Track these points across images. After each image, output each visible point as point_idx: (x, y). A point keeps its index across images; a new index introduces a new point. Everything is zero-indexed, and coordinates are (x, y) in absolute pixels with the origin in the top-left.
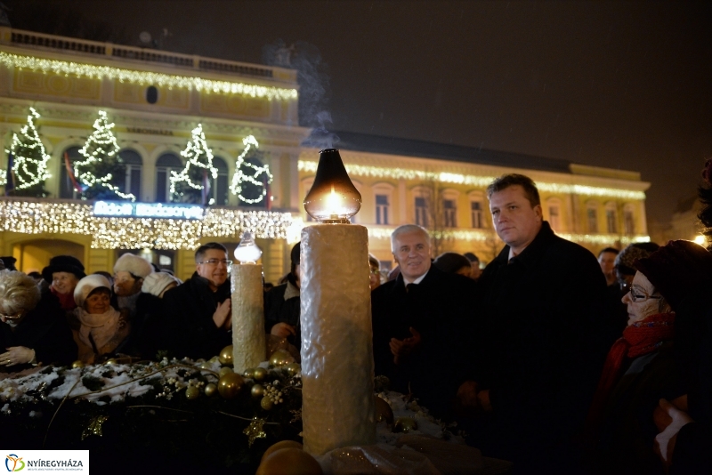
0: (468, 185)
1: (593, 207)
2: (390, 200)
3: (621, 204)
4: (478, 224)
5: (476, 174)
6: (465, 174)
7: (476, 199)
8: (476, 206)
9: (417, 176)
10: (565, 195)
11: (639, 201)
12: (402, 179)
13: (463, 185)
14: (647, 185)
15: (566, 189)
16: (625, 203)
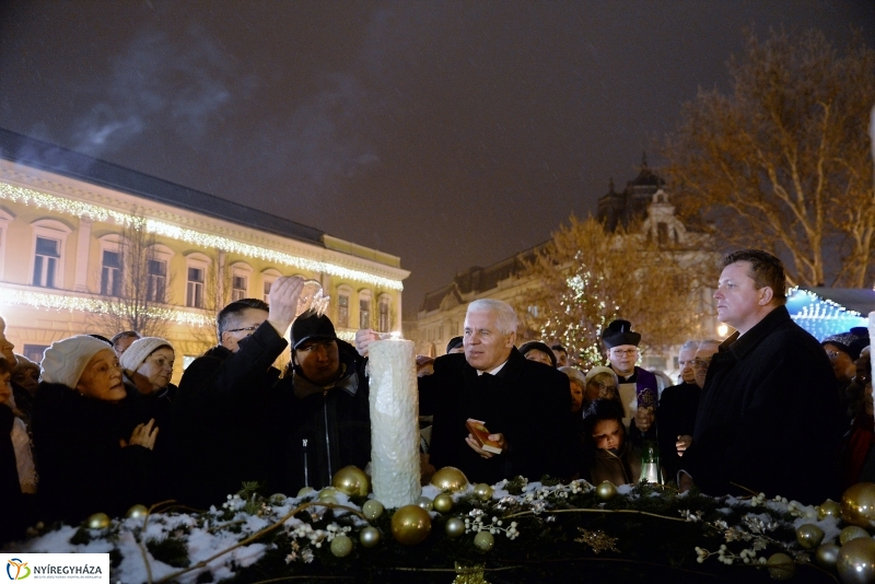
0: (188, 242)
1: (345, 294)
2: (61, 249)
3: (379, 294)
4: (195, 302)
5: (201, 229)
6: (185, 226)
7: (196, 265)
8: (195, 274)
9: (111, 218)
10: (315, 273)
11: (397, 290)
12: (85, 218)
13: (180, 241)
14: (406, 274)
15: (315, 266)
16: (382, 293)
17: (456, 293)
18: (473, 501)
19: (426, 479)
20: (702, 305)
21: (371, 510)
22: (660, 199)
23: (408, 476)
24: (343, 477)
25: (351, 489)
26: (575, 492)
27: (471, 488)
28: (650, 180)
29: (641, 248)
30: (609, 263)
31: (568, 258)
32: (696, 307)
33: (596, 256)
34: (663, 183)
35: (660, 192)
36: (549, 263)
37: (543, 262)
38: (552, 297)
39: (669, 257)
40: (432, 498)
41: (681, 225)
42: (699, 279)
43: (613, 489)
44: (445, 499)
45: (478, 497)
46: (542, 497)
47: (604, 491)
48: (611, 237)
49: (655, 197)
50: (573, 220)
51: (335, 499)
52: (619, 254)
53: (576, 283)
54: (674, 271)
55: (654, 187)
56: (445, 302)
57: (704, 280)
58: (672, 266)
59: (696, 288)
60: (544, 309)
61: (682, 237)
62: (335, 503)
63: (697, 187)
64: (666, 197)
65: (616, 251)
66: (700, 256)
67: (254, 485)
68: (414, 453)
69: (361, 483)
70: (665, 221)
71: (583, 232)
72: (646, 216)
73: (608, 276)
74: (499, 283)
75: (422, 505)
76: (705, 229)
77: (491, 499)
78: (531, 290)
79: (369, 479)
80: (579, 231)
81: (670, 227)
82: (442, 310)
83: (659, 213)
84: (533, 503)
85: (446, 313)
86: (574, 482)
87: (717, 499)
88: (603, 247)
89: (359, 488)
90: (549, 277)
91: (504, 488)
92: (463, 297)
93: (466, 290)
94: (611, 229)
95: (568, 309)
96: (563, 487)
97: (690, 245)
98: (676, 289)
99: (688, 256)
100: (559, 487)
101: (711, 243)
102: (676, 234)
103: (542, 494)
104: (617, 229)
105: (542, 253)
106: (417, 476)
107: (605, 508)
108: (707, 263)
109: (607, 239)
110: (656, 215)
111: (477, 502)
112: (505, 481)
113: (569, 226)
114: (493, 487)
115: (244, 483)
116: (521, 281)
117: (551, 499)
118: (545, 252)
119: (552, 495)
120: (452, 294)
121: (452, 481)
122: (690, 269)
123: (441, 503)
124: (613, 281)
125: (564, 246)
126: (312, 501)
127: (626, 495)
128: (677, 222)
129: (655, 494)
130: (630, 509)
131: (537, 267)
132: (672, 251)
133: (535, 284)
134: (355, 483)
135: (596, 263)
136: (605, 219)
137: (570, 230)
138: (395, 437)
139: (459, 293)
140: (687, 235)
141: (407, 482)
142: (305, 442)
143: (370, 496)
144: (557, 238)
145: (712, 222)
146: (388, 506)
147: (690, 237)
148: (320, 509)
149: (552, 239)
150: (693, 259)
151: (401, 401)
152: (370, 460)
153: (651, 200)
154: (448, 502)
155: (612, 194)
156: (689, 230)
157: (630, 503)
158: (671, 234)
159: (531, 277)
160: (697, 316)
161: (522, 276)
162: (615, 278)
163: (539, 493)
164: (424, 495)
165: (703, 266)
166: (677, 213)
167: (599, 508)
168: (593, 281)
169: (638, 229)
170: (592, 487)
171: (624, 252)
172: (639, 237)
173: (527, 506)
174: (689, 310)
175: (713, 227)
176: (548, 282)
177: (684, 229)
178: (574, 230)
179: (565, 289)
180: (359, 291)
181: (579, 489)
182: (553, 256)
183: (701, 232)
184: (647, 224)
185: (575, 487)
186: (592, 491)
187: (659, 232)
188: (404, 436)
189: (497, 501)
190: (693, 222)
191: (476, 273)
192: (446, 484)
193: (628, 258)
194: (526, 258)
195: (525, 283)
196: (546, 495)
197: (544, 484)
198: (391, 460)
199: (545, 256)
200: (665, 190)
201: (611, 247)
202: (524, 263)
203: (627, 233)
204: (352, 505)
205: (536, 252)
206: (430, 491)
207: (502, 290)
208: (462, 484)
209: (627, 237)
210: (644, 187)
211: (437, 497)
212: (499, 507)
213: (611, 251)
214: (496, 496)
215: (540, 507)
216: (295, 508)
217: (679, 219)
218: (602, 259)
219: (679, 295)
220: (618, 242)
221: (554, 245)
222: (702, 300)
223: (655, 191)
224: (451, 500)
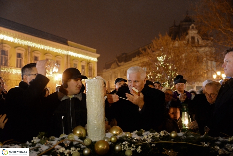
0: (16, 43)
1: (76, 63)
3: (89, 63)
5: (21, 38)
6: (15, 37)
7: (19, 52)
8: (19, 55)
10: (64, 55)
11: (95, 62)
13: (13, 43)
14: (98, 55)
15: (65, 52)
16: (90, 62)
17: (117, 63)
18: (125, 139)
19: (107, 130)
20: (207, 67)
21: (87, 142)
22: (193, 28)
23: (101, 129)
24: (76, 130)
25: (80, 134)
26: (162, 135)
27: (124, 134)
28: (189, 21)
29: (185, 46)
30: (173, 52)
31: (158, 49)
32: (205, 68)
33: (168, 49)
34: (194, 21)
35: (193, 25)
36: (151, 52)
37: (149, 51)
38: (152, 64)
39: (195, 49)
40: (110, 137)
41: (200, 37)
42: (206, 57)
43: (176, 134)
44: (114, 138)
45: (126, 137)
46: (150, 137)
47: (173, 135)
48: (174, 42)
49: (191, 27)
50: (160, 35)
51: (74, 138)
52: (177, 48)
53: (160, 59)
54: (197, 55)
55: (190, 23)
56: (113, 66)
57: (208, 58)
58: (196, 52)
59: (205, 61)
60: (149, 68)
61: (201, 42)
62: (73, 140)
63: (206, 23)
64: (195, 27)
65: (176, 47)
66: (207, 49)
67: (43, 133)
68: (103, 121)
69: (83, 132)
70: (194, 36)
71: (164, 40)
72: (187, 34)
73: (172, 56)
74: (132, 59)
75: (106, 140)
76: (209, 39)
77: (131, 138)
78: (144, 61)
79: (86, 130)
80: (162, 39)
81: (196, 38)
82: (112, 69)
83: (192, 33)
84: (147, 139)
85: (113, 70)
86: (162, 132)
87: (215, 138)
88: (171, 45)
89: (82, 134)
90: (151, 57)
91: (136, 134)
92: (119, 64)
93: (120, 62)
94: (174, 39)
95: (158, 69)
96: (158, 133)
97: (203, 45)
98: (198, 61)
99: (203, 49)
100: (156, 133)
101: (211, 44)
102: (198, 40)
103: (150, 136)
104: (176, 39)
105: (148, 48)
106: (104, 129)
107: (173, 141)
108: (210, 52)
109: (172, 43)
110: (191, 34)
111: (126, 139)
112: (136, 131)
113: (158, 38)
114: (132, 133)
115: (39, 133)
116: (141, 58)
117: (153, 138)
118: (149, 47)
119: (153, 136)
120: (115, 63)
121: (117, 131)
122: (203, 54)
123: (113, 139)
124: (175, 58)
125: (157, 45)
126: (65, 139)
127: (181, 136)
128: (199, 36)
129: (192, 136)
130: (183, 141)
131: (147, 53)
132: (196, 47)
133: (146, 59)
134: (81, 132)
135: (168, 51)
136: (172, 35)
137: (159, 39)
138: (96, 115)
139: (118, 62)
140: (202, 41)
141: (100, 131)
142: (63, 117)
143: (87, 137)
144: (154, 42)
145: (212, 36)
146: (93, 140)
147: (203, 42)
148: (68, 142)
149: (152, 43)
150: (204, 50)
151: (98, 102)
152: (87, 123)
153: (189, 28)
154: (115, 139)
155: (175, 26)
156: (203, 39)
157: (182, 139)
158: (196, 41)
159: (145, 57)
160: (205, 71)
161: (141, 56)
162: (175, 57)
163: (149, 135)
164: (107, 136)
165: (208, 53)
166: (199, 33)
167: (171, 141)
168: (167, 58)
169: (184, 39)
170: (168, 133)
171: (179, 48)
172: (184, 42)
173: (144, 140)
174: (203, 69)
175: (212, 38)
176: (151, 59)
177: (201, 39)
178: (160, 39)
179: (157, 61)
180: (81, 62)
181: (164, 134)
182: (153, 49)
183: (208, 40)
184: (187, 37)
185: (162, 133)
186: (168, 135)
187: (192, 40)
188: (99, 115)
189: (133, 138)
190: (205, 36)
191: (124, 55)
192: (115, 132)
193: (180, 50)
194: (143, 50)
195: (142, 59)
196: (151, 136)
197: (150, 132)
198: (94, 124)
199: (149, 49)
200: (194, 24)
201: (174, 46)
202: (142, 51)
203: (180, 40)
204: (80, 140)
205: (147, 48)
206: (109, 135)
207: (133, 61)
208: (120, 132)
209: (180, 42)
210: (187, 23)
211: (111, 137)
212: (134, 141)
213: (174, 47)
214: (133, 137)
215: (149, 141)
216: (59, 141)
217: (200, 35)
218: (170, 50)
219: (199, 63)
220: (177, 44)
221: (153, 45)
222: (207, 65)
223: (191, 25)
224: (116, 138)
